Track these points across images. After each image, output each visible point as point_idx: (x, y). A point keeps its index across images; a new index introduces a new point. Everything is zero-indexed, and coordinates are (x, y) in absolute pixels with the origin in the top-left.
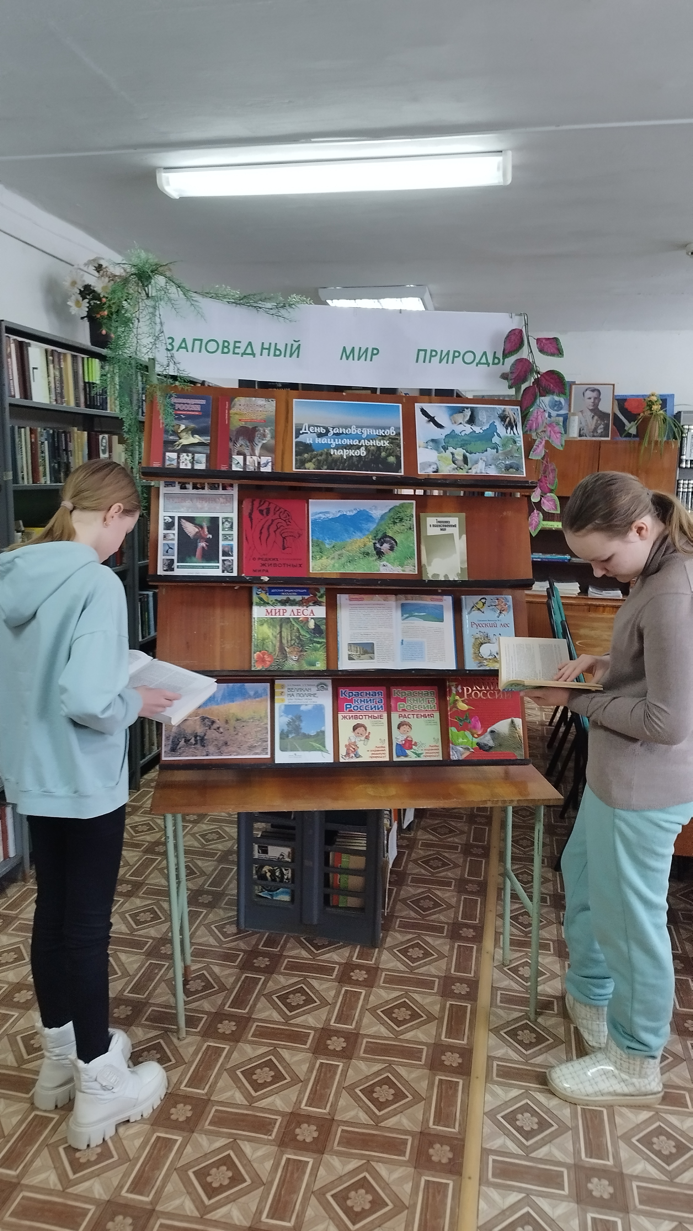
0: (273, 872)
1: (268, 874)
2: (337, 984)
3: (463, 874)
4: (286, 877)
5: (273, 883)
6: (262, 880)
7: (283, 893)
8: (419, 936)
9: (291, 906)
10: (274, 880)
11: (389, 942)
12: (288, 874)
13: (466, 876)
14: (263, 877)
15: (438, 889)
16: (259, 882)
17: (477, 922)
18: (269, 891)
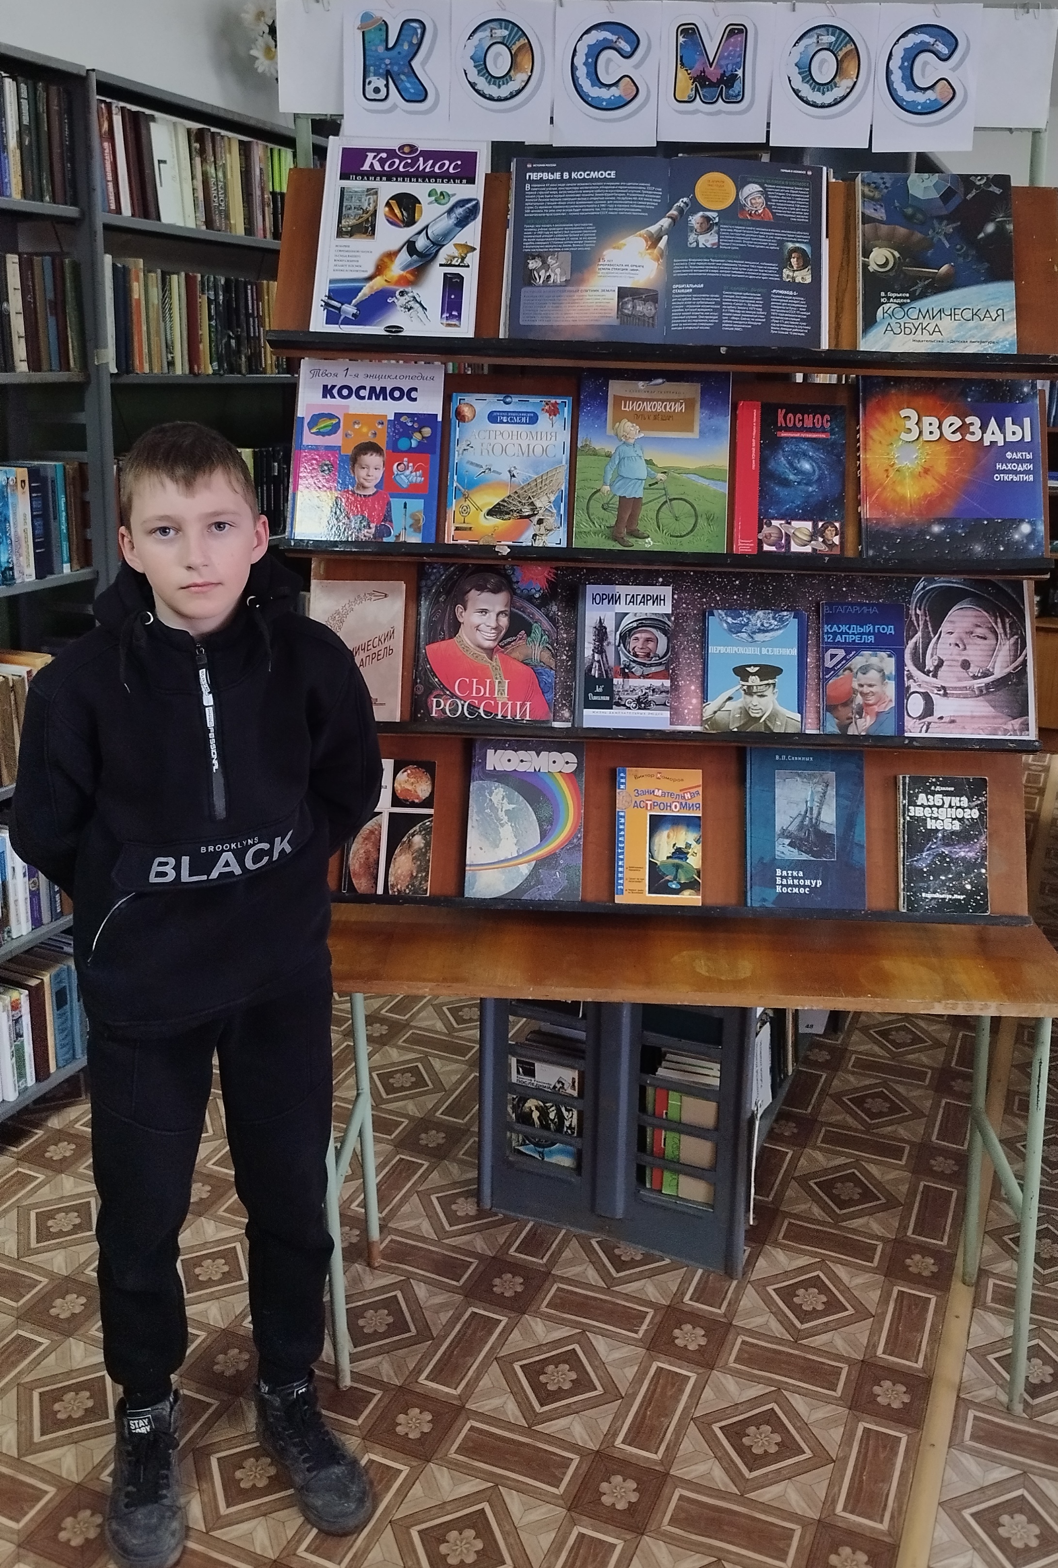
0: (544, 1112)
1: (536, 1115)
2: (644, 1351)
3: (928, 1134)
4: (567, 1123)
5: (546, 1133)
6: (524, 1123)
7: (561, 1152)
8: (822, 1264)
9: (574, 1179)
10: (545, 1126)
11: (762, 1267)
12: (571, 1119)
13: (934, 1138)
14: (525, 1118)
15: (874, 1162)
16: (518, 1127)
17: (945, 1242)
18: (537, 1145)
